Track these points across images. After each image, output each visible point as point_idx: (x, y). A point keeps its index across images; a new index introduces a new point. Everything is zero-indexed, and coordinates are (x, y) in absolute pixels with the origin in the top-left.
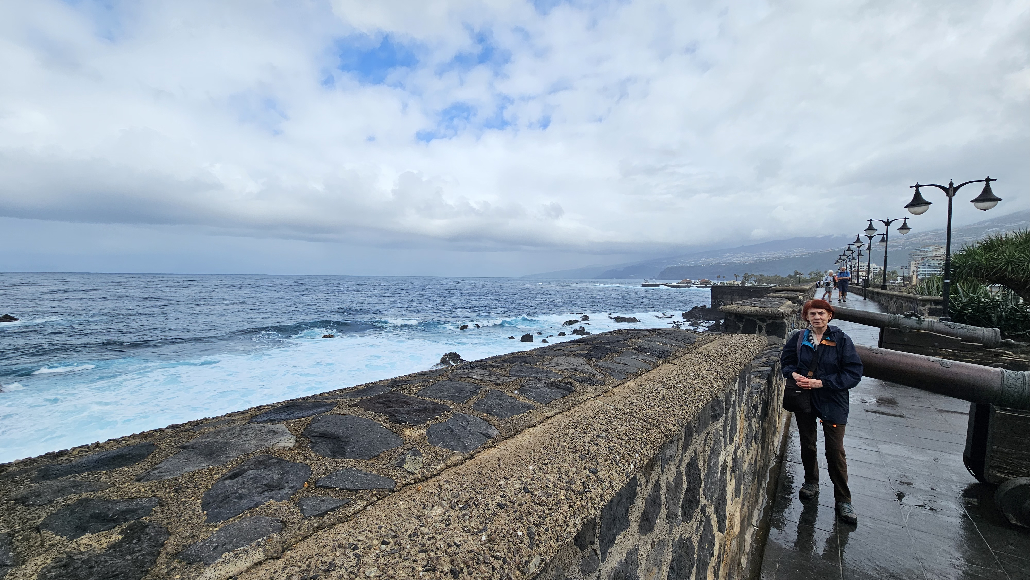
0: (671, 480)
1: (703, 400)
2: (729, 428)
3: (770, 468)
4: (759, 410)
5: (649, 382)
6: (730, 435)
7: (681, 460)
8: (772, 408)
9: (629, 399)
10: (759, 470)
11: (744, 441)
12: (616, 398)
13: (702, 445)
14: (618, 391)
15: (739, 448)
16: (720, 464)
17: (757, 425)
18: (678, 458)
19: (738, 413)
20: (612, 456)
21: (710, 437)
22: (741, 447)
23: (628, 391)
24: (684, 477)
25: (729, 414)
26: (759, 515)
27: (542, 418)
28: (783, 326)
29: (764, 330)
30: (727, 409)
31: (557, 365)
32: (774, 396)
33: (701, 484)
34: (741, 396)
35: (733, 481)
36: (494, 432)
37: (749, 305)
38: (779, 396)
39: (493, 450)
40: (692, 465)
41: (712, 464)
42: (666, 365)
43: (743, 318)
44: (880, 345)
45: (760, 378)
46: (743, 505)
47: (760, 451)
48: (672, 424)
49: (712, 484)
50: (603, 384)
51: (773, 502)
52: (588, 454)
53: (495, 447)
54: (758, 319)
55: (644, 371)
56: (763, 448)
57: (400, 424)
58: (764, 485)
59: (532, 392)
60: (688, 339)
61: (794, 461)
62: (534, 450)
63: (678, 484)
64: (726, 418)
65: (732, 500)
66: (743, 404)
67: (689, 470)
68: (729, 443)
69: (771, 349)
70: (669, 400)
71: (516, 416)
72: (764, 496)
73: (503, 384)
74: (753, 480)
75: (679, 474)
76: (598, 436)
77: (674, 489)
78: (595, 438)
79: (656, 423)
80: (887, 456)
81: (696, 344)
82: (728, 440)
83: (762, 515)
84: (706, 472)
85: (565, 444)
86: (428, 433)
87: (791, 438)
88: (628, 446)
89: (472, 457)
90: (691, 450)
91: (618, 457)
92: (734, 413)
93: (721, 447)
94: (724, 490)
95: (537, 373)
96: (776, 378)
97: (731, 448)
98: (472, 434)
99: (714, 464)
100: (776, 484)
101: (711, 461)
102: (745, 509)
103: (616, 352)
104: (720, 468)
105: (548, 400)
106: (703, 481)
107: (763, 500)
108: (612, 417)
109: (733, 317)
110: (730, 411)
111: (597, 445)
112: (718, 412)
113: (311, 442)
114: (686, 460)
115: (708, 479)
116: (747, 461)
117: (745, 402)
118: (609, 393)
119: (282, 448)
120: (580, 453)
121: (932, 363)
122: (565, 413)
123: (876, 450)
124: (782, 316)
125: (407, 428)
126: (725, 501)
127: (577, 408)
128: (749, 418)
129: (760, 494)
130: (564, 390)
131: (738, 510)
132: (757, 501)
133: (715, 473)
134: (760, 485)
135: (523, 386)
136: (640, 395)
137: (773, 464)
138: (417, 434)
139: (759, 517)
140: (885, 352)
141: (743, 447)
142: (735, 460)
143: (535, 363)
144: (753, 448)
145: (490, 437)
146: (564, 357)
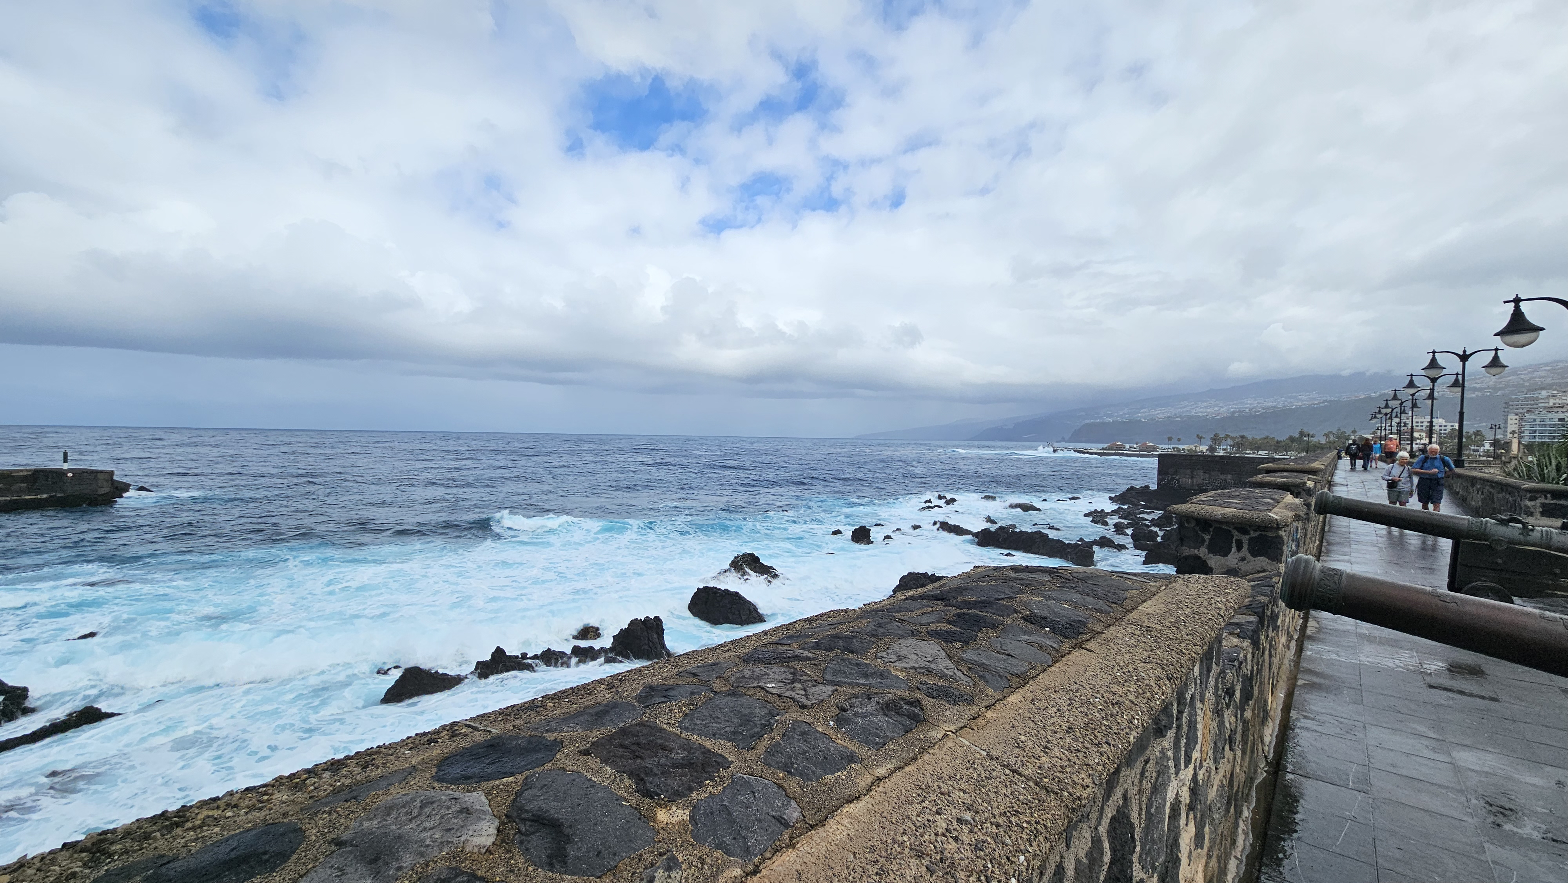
0: (1082, 854)
2: (1183, 741)
3: (1257, 782)
4: (1238, 694)
5: (1047, 693)
6: (1186, 752)
7: (1100, 818)
8: (1261, 683)
9: (1013, 734)
10: (1237, 791)
11: (1210, 753)
12: (991, 733)
13: (1136, 782)
14: (995, 715)
15: (1201, 767)
16: (1168, 805)
17: (1233, 719)
18: (1094, 816)
19: (1199, 712)
20: (980, 864)
21: (1151, 766)
22: (1204, 764)
23: (1012, 714)
24: (1106, 845)
25: (1184, 720)
26: (1237, 867)
27: (869, 779)
28: (1279, 541)
29: (1245, 546)
30: (1180, 712)
31: (900, 658)
32: (1263, 661)
33: (1135, 847)
34: (1204, 683)
35: (1192, 825)
36: (793, 813)
37: (1220, 505)
38: (1273, 659)
39: (790, 856)
40: (1120, 821)
41: (1153, 811)
42: (1076, 653)
43: (1211, 526)
44: (1451, 587)
45: (1238, 636)
46: (1209, 857)
47: (1239, 760)
49: (1153, 842)
50: (971, 701)
51: (1263, 845)
52: (942, 860)
53: (793, 846)
54: (1235, 528)
55: (1040, 668)
56: (1244, 752)
57: (652, 798)
58: (1246, 813)
59: (856, 723)
60: (1115, 593)
61: (1299, 772)
62: (854, 854)
63: (1095, 859)
64: (1179, 727)
65: (1189, 857)
66: (1209, 695)
67: (1114, 830)
68: (1183, 767)
69: (1259, 579)
70: (1078, 734)
71: (830, 776)
72: (1246, 834)
73: (812, 706)
74: (1227, 811)
75: (1096, 841)
76: (960, 820)
77: (1087, 871)
78: (955, 823)
79: (1056, 789)
80: (1470, 773)
81: (1128, 604)
82: (1182, 761)
83: (1243, 868)
84: (1143, 825)
85: (906, 838)
86: (692, 817)
87: (1293, 730)
88: (1008, 841)
89: (755, 872)
90: (1117, 795)
91: (990, 866)
92: (1193, 715)
93: (1169, 777)
94: (1175, 844)
95: (866, 676)
96: (1267, 632)
97: (1187, 774)
98: (760, 821)
99: (1157, 808)
100: (1268, 811)
101: (1152, 805)
102: (1214, 862)
103: (994, 627)
104: (1167, 811)
105: (882, 741)
106: (1138, 843)
107: (1243, 841)
108: (983, 775)
109: (1193, 524)
110: (1185, 715)
111: (956, 839)
112: (1163, 722)
113: (520, 832)
114: (1109, 813)
115: (1146, 835)
116: (1216, 783)
117: (1211, 690)
118: (981, 722)
119: (476, 850)
120: (928, 858)
121: (1549, 626)
122: (907, 769)
123: (1449, 760)
124: (1277, 526)
125: (661, 806)
126: (1178, 860)
127: (926, 757)
128: (1218, 713)
129: (1240, 830)
130: (909, 717)
131: (1201, 869)
132: (1234, 842)
133: (1158, 823)
134: (1239, 813)
135: (843, 710)
136: (1031, 724)
137: (1261, 776)
138: (674, 820)
139: (1238, 873)
140: (1461, 600)
141: (1209, 763)
142: (1194, 791)
143: (863, 651)
144: (1226, 760)
145: (786, 825)
146: (911, 641)
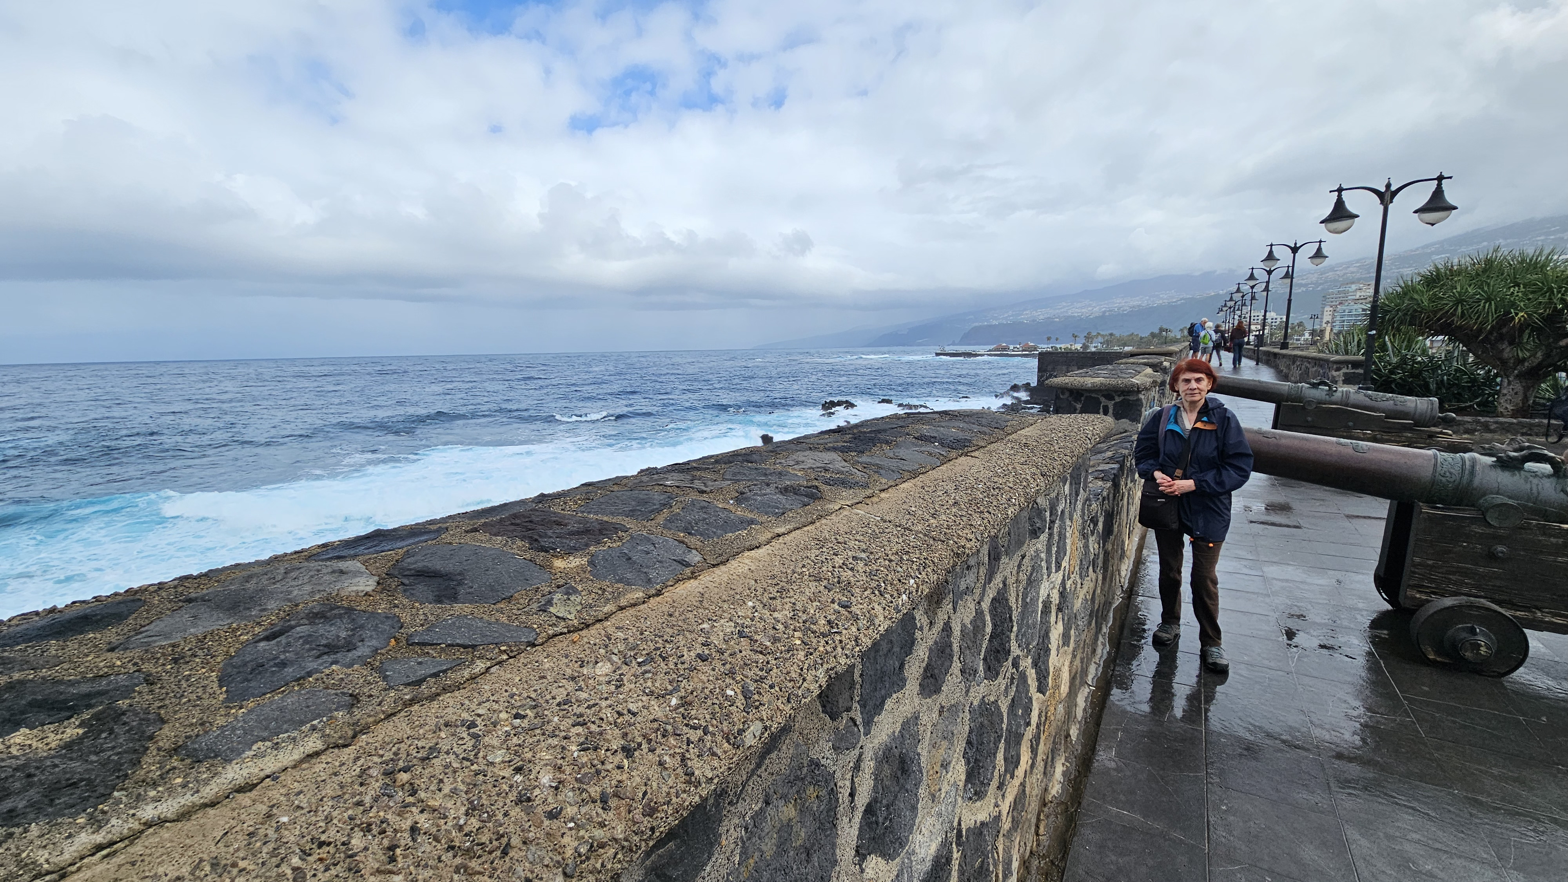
0: (967, 621)
1: (1015, 505)
2: (1054, 549)
3: (1114, 606)
4: (1100, 525)
5: (936, 483)
6: (1056, 558)
7: (983, 595)
8: (1120, 524)
9: (905, 506)
10: (1098, 610)
11: (1077, 569)
12: (885, 506)
13: (1014, 572)
14: (887, 496)
15: (1069, 578)
16: (1041, 600)
17: (1096, 546)
18: (978, 591)
19: (1068, 529)
20: (874, 584)
21: (1026, 560)
22: (1072, 576)
23: (904, 495)
24: (988, 618)
25: (1055, 530)
26: (1096, 670)
27: (769, 535)
28: (1138, 404)
29: (1111, 411)
30: (1052, 522)
31: (798, 463)
32: (1122, 506)
33: (1012, 627)
34: (1073, 504)
35: (1060, 623)
36: (695, 557)
37: (1090, 376)
38: (1130, 506)
39: (693, 583)
40: (1000, 601)
41: (1028, 600)
42: (963, 458)
43: (1082, 395)
44: (1275, 426)
45: (1102, 479)
46: (1074, 656)
47: (1100, 582)
48: (966, 539)
49: (1028, 627)
50: (866, 486)
51: (1117, 653)
52: (839, 582)
53: (696, 578)
54: (1103, 396)
55: (929, 467)
56: (1104, 579)
57: (547, 551)
58: (1105, 630)
59: (756, 500)
60: (997, 423)
61: (1148, 594)
62: (756, 581)
63: (978, 627)
64: (1051, 535)
65: (1058, 650)
66: (1077, 516)
67: (995, 608)
68: (1054, 571)
69: (1121, 438)
70: (963, 506)
71: (730, 534)
72: (1104, 645)
73: (711, 492)
74: (1090, 623)
75: (979, 613)
76: (855, 558)
77: (972, 635)
78: (851, 560)
79: (942, 537)
80: (1274, 581)
81: (1009, 430)
82: (1053, 565)
83: (1100, 669)
84: (1019, 610)
85: (804, 569)
86: (591, 563)
87: (1144, 564)
88: (900, 569)
89: (659, 593)
90: (998, 580)
91: (883, 585)
92: (1062, 528)
93: (1042, 575)
94: (1046, 636)
95: (766, 475)
96: (1127, 480)
97: (1057, 577)
98: (660, 562)
99: (1031, 599)
100: (1122, 627)
101: (1027, 594)
102: (1077, 662)
103: (887, 443)
104: (1040, 605)
105: (781, 511)
106: (1015, 624)
107: (1103, 650)
108: (877, 531)
109: (1067, 394)
110: (1056, 525)
111: (852, 569)
112: (1038, 525)
113: (403, 584)
114: (991, 594)
115: (1022, 620)
116: (1081, 596)
117: (1079, 513)
118: (875, 499)
119: (354, 594)
120: (826, 581)
121: (1341, 448)
122: (805, 529)
123: (1261, 574)
124: (1137, 390)
125: (557, 557)
126: (1048, 651)
127: (824, 521)
128: (1084, 536)
129: (1099, 643)
130: (806, 496)
131: (1067, 663)
132: (1094, 651)
133: (1033, 612)
134: (1099, 629)
135: (742, 493)
136: (921, 501)
137: (1117, 601)
138: (573, 565)
139: (1096, 674)
140: (1279, 435)
141: (1075, 577)
142: (1063, 594)
143: (764, 461)
144: (1089, 578)
145: (688, 565)
146: (807, 453)
